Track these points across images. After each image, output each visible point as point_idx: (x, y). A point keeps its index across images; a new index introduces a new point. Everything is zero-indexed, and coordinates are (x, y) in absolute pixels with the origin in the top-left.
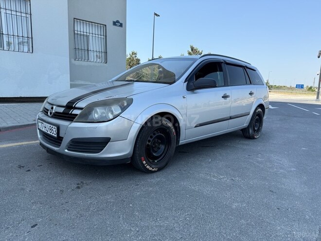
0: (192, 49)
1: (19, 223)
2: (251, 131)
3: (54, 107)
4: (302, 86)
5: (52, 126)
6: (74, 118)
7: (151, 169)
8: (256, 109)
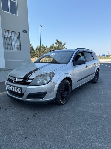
0: (57, 41)
1: (18, 138)
2: (95, 80)
3: (17, 79)
4: (104, 55)
5: (17, 88)
6: (29, 84)
7: (63, 103)
8: (97, 70)
